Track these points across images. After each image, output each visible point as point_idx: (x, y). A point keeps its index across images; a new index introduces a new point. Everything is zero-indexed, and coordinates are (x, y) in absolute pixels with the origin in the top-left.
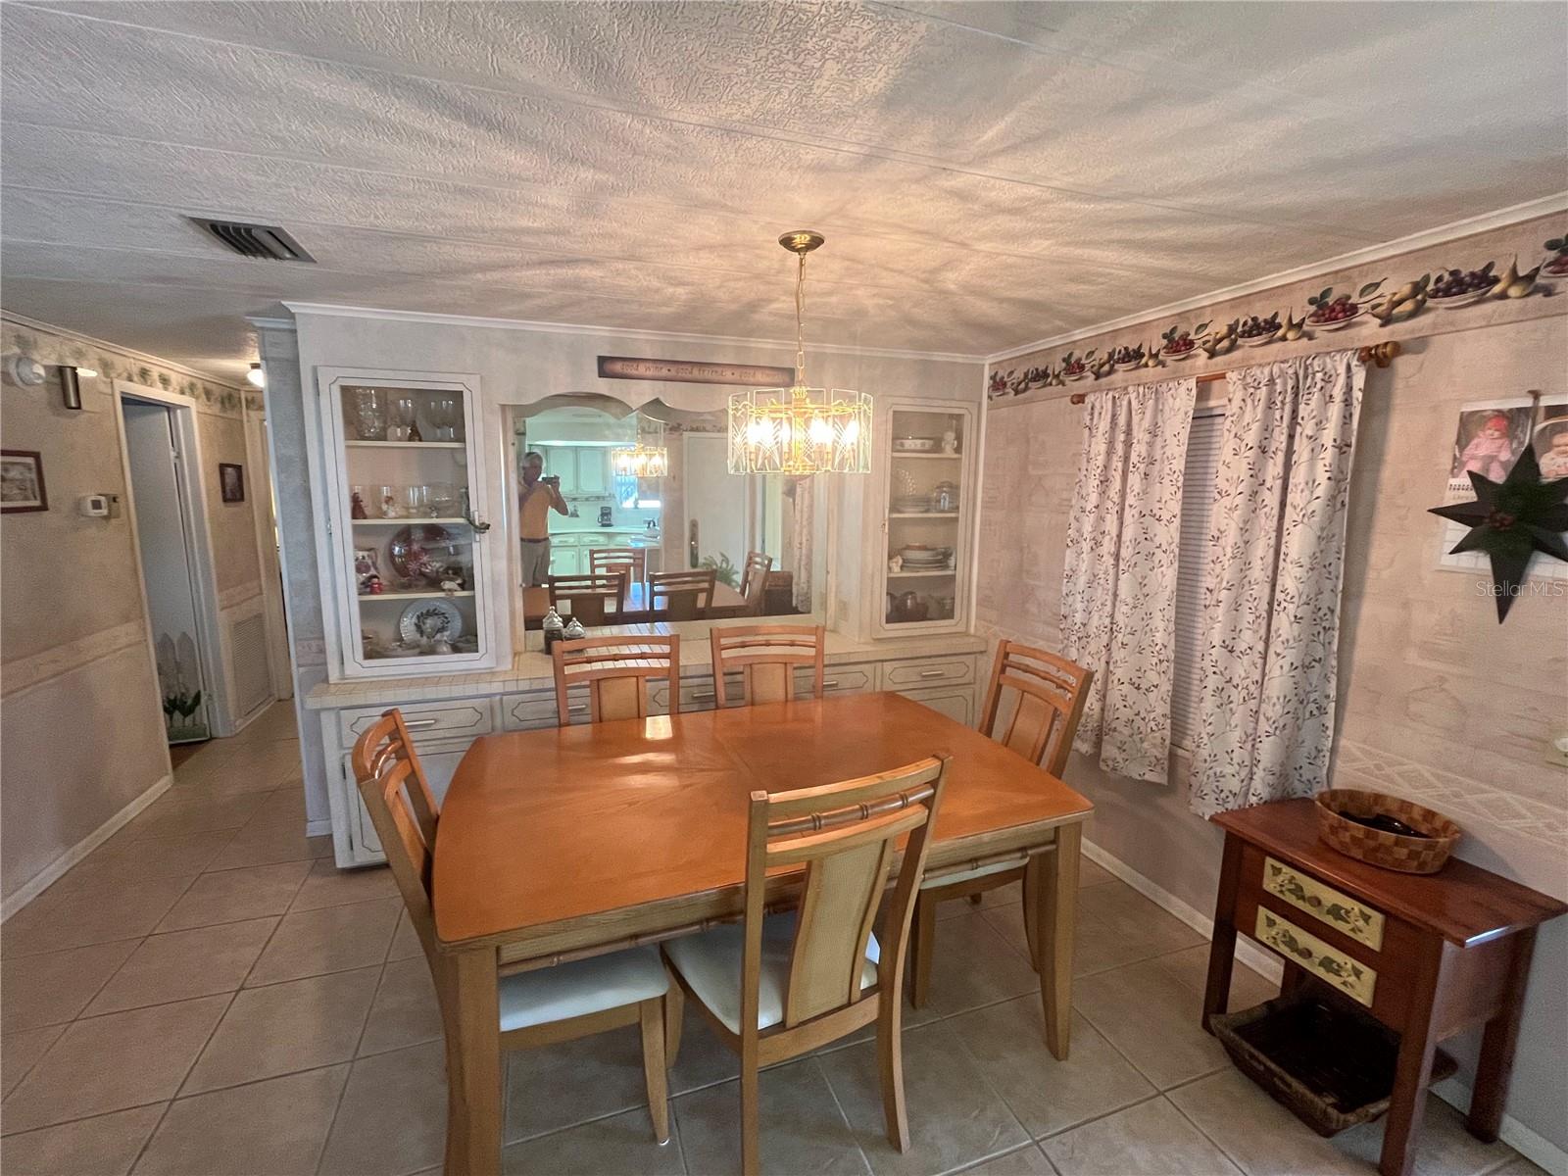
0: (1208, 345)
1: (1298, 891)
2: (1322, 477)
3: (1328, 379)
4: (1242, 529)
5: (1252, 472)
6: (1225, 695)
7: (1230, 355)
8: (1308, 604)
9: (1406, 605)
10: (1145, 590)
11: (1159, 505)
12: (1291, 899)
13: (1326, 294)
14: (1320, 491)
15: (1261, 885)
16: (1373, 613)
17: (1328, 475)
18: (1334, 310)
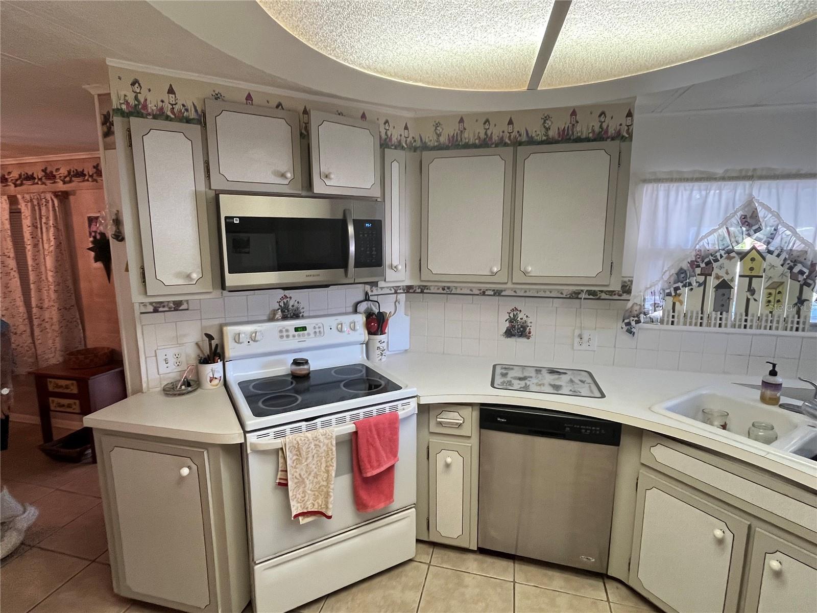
0: (13, 181)
1: (58, 386)
2: (52, 238)
3: (47, 202)
4: (33, 259)
5: (32, 236)
6: (43, 326)
7: (21, 187)
8: (59, 285)
9: (90, 282)
10: (9, 289)
11: (8, 251)
12: (57, 390)
13: (46, 169)
14: (52, 243)
15: (48, 389)
16: (83, 285)
17: (54, 237)
18: (50, 176)
